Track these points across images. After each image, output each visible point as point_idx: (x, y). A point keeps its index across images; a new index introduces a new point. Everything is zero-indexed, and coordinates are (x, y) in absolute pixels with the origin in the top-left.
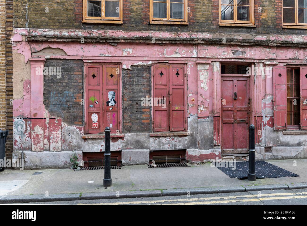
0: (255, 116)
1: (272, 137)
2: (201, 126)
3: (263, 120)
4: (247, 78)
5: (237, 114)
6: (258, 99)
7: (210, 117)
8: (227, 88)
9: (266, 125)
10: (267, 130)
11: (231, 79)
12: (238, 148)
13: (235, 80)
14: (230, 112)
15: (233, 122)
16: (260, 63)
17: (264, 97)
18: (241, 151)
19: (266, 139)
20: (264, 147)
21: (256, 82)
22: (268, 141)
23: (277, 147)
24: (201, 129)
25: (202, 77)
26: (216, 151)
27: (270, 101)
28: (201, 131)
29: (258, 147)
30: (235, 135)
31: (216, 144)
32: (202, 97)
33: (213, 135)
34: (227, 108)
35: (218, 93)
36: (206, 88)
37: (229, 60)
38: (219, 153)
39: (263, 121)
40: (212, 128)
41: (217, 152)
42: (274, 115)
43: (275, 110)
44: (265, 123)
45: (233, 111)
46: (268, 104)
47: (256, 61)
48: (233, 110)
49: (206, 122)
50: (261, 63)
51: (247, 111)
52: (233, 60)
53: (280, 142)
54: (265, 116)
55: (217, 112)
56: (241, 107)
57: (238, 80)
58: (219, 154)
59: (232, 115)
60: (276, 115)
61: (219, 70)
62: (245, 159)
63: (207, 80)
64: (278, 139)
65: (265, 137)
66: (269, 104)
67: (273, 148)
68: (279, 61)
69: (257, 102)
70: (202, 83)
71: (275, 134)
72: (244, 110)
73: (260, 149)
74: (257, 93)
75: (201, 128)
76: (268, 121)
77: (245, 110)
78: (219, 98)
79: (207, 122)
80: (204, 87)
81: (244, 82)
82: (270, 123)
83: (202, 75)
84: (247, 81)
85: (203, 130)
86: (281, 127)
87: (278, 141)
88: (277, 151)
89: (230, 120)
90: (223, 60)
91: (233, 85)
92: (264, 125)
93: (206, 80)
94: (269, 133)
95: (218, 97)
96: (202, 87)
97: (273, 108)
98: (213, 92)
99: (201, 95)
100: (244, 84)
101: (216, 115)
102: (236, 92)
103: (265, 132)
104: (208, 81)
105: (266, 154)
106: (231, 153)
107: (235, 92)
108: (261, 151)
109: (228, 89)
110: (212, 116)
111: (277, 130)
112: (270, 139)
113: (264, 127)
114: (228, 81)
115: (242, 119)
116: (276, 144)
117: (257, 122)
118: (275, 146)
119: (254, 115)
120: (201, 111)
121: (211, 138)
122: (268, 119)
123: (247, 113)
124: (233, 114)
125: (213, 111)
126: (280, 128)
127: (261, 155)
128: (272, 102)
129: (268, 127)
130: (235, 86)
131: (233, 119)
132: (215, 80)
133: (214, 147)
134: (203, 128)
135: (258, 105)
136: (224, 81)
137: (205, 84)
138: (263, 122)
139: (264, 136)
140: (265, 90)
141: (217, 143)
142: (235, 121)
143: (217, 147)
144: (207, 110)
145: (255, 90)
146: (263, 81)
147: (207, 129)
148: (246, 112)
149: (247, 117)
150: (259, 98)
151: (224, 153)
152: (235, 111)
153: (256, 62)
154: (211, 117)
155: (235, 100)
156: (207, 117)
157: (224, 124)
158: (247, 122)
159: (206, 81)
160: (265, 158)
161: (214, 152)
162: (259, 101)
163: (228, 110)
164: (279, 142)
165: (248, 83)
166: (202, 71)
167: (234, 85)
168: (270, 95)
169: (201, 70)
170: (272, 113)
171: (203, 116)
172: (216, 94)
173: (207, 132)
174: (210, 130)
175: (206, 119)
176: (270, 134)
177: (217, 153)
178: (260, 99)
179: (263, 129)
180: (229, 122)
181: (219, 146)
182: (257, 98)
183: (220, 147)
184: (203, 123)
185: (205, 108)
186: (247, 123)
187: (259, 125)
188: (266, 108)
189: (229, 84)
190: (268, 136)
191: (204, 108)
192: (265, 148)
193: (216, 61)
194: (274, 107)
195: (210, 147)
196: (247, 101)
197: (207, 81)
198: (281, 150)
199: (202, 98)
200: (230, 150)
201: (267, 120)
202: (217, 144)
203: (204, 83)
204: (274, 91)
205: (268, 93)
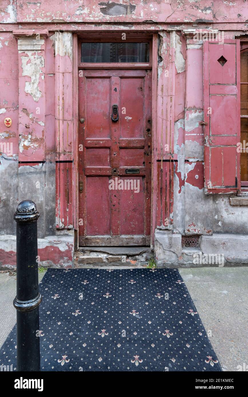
0: (159, 161)
1: (201, 211)
2: (24, 184)
3: (178, 171)
4: (144, 72)
5: (119, 154)
6: (167, 120)
7: (47, 161)
8: (96, 96)
9: (186, 183)
10: (188, 193)
11: (105, 74)
12: (121, 234)
13: (115, 76)
14: (102, 151)
15: (108, 173)
16: (172, 31)
17: (181, 116)
18: (128, 240)
19: (185, 215)
20: (180, 236)
21: (162, 79)
22: (190, 221)
23: (215, 237)
24: (24, 190)
25: (27, 70)
26: (61, 242)
27: (197, 125)
28: (26, 194)
29: (164, 234)
30: (113, 203)
31: (61, 225)
32: (28, 114)
33: (54, 205)
34: (96, 140)
35: (66, 106)
36: (39, 95)
37: (93, 28)
38: (69, 246)
39: (180, 173)
40: (53, 188)
41: (64, 245)
42: (205, 159)
43: (208, 146)
44: (183, 178)
45: (109, 148)
46: (191, 132)
47: (161, 28)
48: (109, 146)
49: (36, 173)
50: (174, 33)
51: (143, 148)
52: (103, 28)
53: (222, 224)
54: (183, 161)
55: (65, 151)
56: (129, 139)
57: (122, 78)
58: (67, 248)
59: (106, 158)
60: (210, 158)
61: (70, 51)
62: (133, 262)
63: (41, 75)
64: (216, 217)
65: (184, 211)
66: (193, 132)
67: (204, 238)
68: (221, 27)
69: (164, 127)
70: (27, 84)
71: (210, 204)
72: (135, 145)
73: (171, 239)
74: (165, 104)
75: (24, 188)
76: (191, 174)
77: (138, 145)
78: (71, 118)
79: (40, 173)
80: (34, 93)
81: (138, 82)
82: (197, 177)
83: (29, 65)
84: (145, 79)
85: (31, 193)
86: (223, 187)
87: (218, 221)
88: (213, 245)
89: (103, 169)
90: (80, 28)
91: (111, 89)
92: (182, 183)
93: (38, 76)
94: (194, 203)
95: (66, 115)
96: (29, 92)
97: (204, 141)
98: (54, 104)
99: (25, 110)
100: (138, 86)
101: (62, 158)
102: (117, 104)
103: (184, 198)
104: (43, 77)
105: (186, 251)
106: (103, 245)
107: (113, 104)
108: (171, 245)
109: (98, 98)
110: (52, 161)
111: (214, 195)
112: (196, 215)
113: (180, 186)
114: (97, 80)
115: (132, 167)
116: (212, 228)
117: (164, 173)
118: (209, 232)
119: (157, 158)
120: (26, 148)
121: (50, 211)
122: (191, 167)
123: (145, 153)
124: (110, 154)
125: (54, 150)
126: (219, 190)
127: (173, 254)
128: (201, 127)
129: (190, 187)
130: (116, 90)
131: (109, 167)
132: (59, 77)
133: (58, 233)
134: (29, 188)
135: (166, 134)
136: (90, 80)
137: (36, 85)
138: (179, 175)
139: (182, 209)
140: (185, 99)
141: (65, 223)
142: (115, 171)
143: (66, 232)
144: (40, 145)
145: (160, 99)
146: (181, 76)
147: (40, 191)
148: (143, 151)
149: (144, 163)
150: (169, 116)
151: (89, 245)
152: (115, 147)
153: (163, 31)
154: (51, 163)
155: (115, 122)
156: (40, 162)
157: (89, 178)
158: (142, 173)
159: (36, 78)
160: (181, 261)
161: (55, 245)
162: (169, 123)
163: (97, 146)
164: (220, 224)
165: (147, 82)
166: (27, 56)
167: (113, 89)
168: (195, 108)
169: (26, 52)
170: (201, 153)
171: (29, 160)
172: (63, 108)
173: (38, 198)
174: (48, 192)
175: (36, 166)
176: (196, 203)
177: (63, 248)
178: (171, 119)
179: (180, 192)
180: (99, 173)
181: (69, 229)
182: (165, 118)
183: (72, 233)
184: (30, 176)
185: (36, 140)
186: (143, 177)
187: (168, 182)
188: (186, 142)
189: (102, 85)
190: (190, 208)
191: (32, 141)
192: (183, 236)
193: (62, 32)
194: (207, 138)
195: (48, 233)
196: (145, 126)
197: (40, 78)
198: (224, 244)
199: (27, 117)
200: (102, 236)
201: (187, 169)
202: (65, 225)
203: (33, 83)
204: (206, 99)
205: (192, 106)
